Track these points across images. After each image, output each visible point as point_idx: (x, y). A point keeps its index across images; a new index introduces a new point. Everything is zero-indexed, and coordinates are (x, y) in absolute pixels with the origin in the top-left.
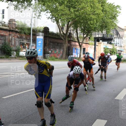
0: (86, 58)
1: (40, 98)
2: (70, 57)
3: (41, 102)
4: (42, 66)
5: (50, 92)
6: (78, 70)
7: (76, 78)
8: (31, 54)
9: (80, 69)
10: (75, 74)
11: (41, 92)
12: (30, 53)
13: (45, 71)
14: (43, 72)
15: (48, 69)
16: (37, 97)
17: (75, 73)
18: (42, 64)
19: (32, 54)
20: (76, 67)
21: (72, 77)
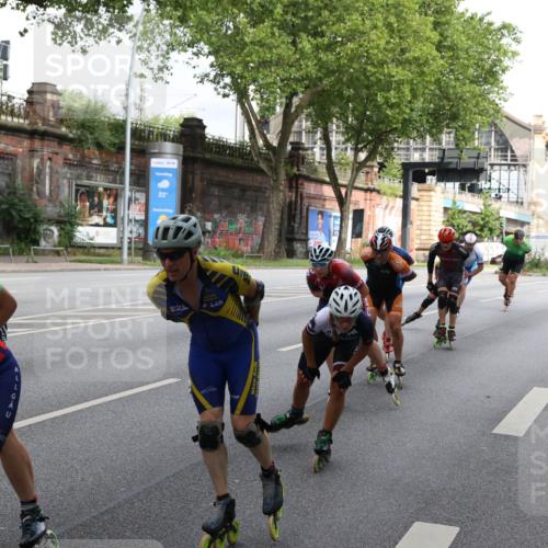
0: (378, 248)
1: (211, 411)
2: (318, 251)
3: (216, 427)
4: (218, 286)
5: (251, 389)
6: (350, 304)
7: (341, 335)
8: (175, 236)
9: (355, 299)
10: (337, 317)
11: (214, 389)
12: (171, 233)
13: (230, 304)
14: (221, 307)
15: (242, 298)
16: (201, 409)
17: (338, 314)
18: (217, 276)
19: (181, 235)
20: (341, 290)
21: (325, 331)
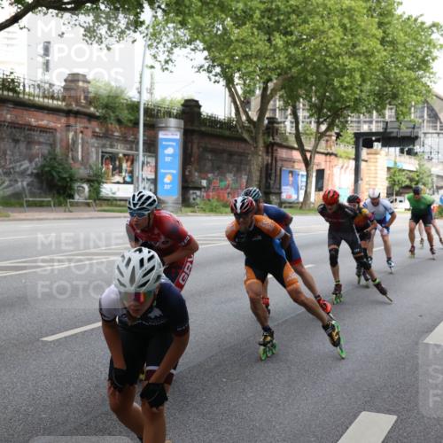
0: (239, 211)
2: (137, 198)
6: (139, 274)
9: (148, 266)
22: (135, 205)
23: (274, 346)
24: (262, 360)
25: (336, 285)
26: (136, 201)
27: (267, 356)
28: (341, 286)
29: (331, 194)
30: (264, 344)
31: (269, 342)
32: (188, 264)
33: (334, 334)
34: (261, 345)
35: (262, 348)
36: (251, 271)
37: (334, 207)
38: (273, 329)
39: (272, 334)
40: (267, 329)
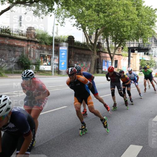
0: (70, 73)
2: (25, 73)
22: (24, 75)
23: (86, 130)
24: (81, 136)
25: (114, 104)
26: (25, 74)
27: (83, 134)
28: (116, 104)
29: (111, 68)
30: (82, 129)
31: (84, 128)
32: (46, 100)
33: (105, 123)
34: (80, 130)
35: (81, 131)
36: (76, 99)
37: (112, 73)
38: (85, 123)
39: (85, 125)
40: (83, 123)
